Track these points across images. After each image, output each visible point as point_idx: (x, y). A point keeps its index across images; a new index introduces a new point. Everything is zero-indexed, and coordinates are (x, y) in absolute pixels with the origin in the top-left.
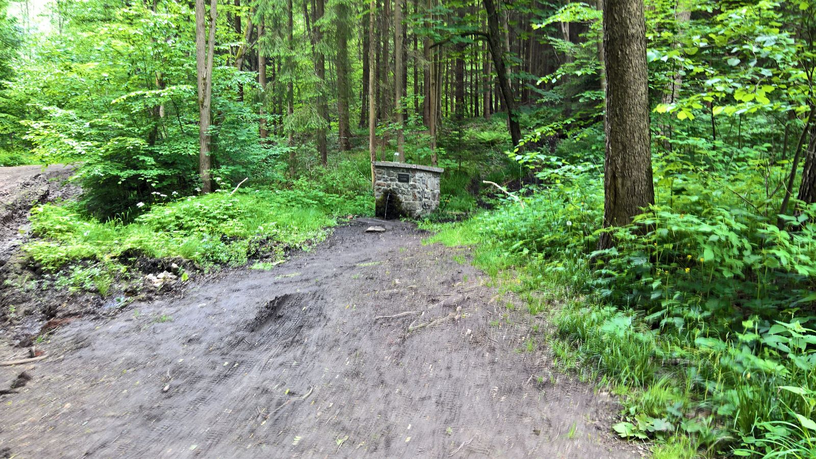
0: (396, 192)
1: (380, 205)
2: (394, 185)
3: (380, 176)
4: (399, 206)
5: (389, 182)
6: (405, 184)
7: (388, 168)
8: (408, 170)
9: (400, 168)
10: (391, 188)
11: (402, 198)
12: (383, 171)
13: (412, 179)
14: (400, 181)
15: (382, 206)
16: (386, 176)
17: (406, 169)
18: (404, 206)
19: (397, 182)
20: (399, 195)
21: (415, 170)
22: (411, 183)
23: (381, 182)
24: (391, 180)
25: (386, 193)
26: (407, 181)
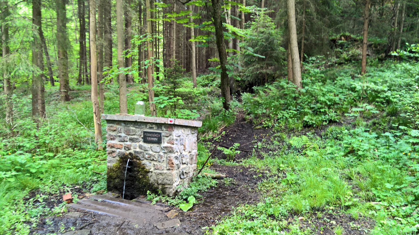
0: (140, 156)
1: (114, 174)
2: (135, 147)
3: (114, 134)
4: (144, 177)
5: (129, 143)
6: (155, 146)
7: (126, 122)
8: (159, 125)
9: (146, 123)
10: (132, 151)
11: (149, 166)
12: (118, 127)
13: (167, 139)
14: (145, 141)
15: (118, 177)
16: (123, 135)
17: (156, 124)
18: (152, 178)
19: (142, 143)
20: (145, 162)
21: (171, 126)
22: (164, 144)
23: (116, 142)
24: (132, 140)
25: (123, 159)
26: (159, 142)
